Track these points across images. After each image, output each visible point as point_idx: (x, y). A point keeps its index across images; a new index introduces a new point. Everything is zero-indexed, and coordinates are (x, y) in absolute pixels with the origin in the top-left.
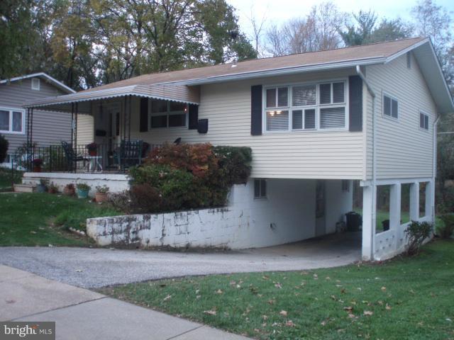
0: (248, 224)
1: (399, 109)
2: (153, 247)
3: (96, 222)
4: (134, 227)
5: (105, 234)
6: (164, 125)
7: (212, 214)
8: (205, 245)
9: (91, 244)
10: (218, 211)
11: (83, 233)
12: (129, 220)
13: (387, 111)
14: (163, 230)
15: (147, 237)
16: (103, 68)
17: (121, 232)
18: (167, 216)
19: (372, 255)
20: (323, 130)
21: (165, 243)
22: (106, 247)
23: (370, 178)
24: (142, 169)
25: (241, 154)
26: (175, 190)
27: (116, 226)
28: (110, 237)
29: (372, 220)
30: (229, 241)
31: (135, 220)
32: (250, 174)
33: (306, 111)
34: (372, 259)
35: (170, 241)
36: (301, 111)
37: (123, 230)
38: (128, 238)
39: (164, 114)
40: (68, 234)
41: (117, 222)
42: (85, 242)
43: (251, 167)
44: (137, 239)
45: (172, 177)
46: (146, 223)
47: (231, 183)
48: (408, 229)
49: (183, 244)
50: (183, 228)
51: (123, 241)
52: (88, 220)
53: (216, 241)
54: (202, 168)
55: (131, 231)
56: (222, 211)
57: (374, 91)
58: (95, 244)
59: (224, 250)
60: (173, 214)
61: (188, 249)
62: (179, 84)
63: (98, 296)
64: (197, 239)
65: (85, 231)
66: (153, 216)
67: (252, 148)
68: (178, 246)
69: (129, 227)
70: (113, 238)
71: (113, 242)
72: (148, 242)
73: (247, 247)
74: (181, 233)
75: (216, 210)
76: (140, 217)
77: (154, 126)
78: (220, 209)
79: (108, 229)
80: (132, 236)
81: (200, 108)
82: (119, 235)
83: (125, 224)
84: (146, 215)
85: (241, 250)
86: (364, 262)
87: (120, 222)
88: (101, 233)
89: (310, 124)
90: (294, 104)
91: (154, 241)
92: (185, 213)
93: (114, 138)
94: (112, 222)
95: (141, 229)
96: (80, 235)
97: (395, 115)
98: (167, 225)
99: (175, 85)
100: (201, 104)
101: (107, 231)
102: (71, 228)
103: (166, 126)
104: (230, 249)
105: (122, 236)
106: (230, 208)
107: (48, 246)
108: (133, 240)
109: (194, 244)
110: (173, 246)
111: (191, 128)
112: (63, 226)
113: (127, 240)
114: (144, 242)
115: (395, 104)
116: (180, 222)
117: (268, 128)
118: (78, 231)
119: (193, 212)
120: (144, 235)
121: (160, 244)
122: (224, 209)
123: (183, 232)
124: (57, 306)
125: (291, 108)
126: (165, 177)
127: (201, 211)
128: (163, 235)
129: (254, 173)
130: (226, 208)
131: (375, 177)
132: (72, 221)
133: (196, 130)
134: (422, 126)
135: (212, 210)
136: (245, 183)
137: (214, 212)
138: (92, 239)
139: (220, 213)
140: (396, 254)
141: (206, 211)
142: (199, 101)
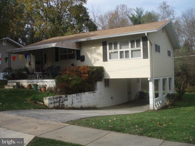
0: (103, 98)
1: (160, 49)
2: (69, 108)
3: (48, 99)
4: (62, 100)
5: (51, 103)
6: (66, 59)
7: (89, 94)
8: (88, 107)
9: (46, 108)
10: (92, 93)
11: (42, 103)
12: (60, 97)
13: (156, 50)
14: (72, 101)
15: (67, 104)
16: (29, 35)
17: (57, 103)
18: (73, 95)
19: (154, 107)
20: (132, 58)
21: (73, 106)
22: (52, 109)
23: (152, 77)
24: (62, 77)
25: (100, 69)
26: (76, 85)
27: (55, 100)
28: (53, 104)
29: (153, 93)
30: (96, 105)
31: (62, 97)
32: (103, 77)
33: (125, 51)
34: (154, 109)
35: (75, 105)
36: (123, 51)
37: (58, 101)
38: (60, 104)
39: (65, 54)
40: (36, 104)
41: (55, 99)
42: (44, 107)
43: (104, 74)
44: (63, 105)
45: (74, 80)
46: (66, 98)
47: (96, 81)
48: (166, 96)
49: (80, 107)
50: (79, 100)
51: (58, 106)
52: (44, 98)
53: (91, 105)
54: (85, 75)
55: (61, 102)
56: (93, 92)
57: (152, 43)
58: (48, 108)
59: (94, 108)
60: (76, 94)
61: (82, 108)
62: (73, 42)
63: (67, 125)
64: (85, 104)
65: (43, 103)
66: (68, 95)
67: (104, 67)
68: (78, 107)
69: (60, 100)
70: (54, 105)
71: (54, 106)
72: (67, 106)
73: (103, 107)
74: (79, 102)
75: (91, 92)
76: (64, 96)
77: (61, 59)
78: (92, 92)
79: (52, 101)
80: (61, 104)
81: (81, 51)
82: (56, 104)
83: (59, 99)
84: (66, 95)
85: (101, 108)
86: (151, 110)
87: (57, 98)
88: (50, 103)
89: (127, 56)
90: (120, 48)
91: (69, 106)
92: (80, 94)
93: (44, 65)
94: (54, 98)
95: (64, 101)
96: (41, 104)
97: (159, 51)
98: (74, 99)
99: (71, 42)
100: (82, 49)
101: (52, 102)
102: (37, 102)
103: (67, 59)
104: (97, 108)
105: (57, 104)
106: (96, 91)
107: (31, 109)
108: (61, 106)
109: (84, 106)
110: (76, 107)
111: (77, 59)
112: (33, 101)
113: (60, 106)
114: (65, 106)
115: (159, 47)
116: (78, 98)
117: (110, 58)
118: (40, 103)
119: (83, 93)
120: (66, 103)
121: (71, 107)
122: (94, 91)
123: (80, 101)
124: (55, 129)
125: (119, 50)
126: (71, 80)
127: (85, 93)
128: (73, 103)
129: (105, 76)
130: (95, 91)
131: (153, 77)
132: (37, 99)
133: (80, 60)
134: (168, 55)
135: (90, 92)
136: (101, 81)
137: (90, 93)
138: (46, 106)
139: (93, 93)
140: (162, 107)
141: (88, 93)
142: (81, 48)
